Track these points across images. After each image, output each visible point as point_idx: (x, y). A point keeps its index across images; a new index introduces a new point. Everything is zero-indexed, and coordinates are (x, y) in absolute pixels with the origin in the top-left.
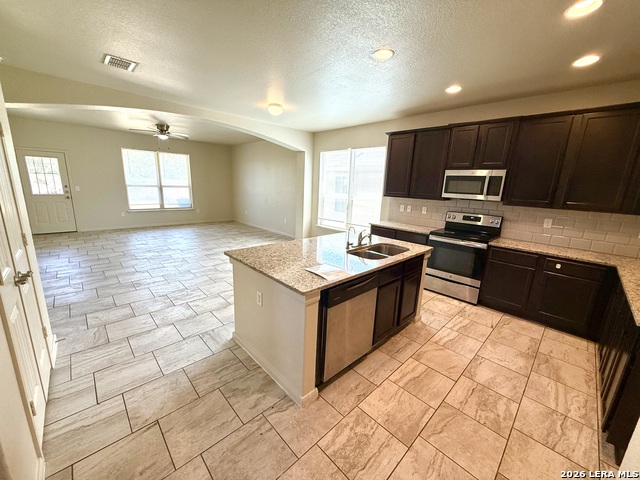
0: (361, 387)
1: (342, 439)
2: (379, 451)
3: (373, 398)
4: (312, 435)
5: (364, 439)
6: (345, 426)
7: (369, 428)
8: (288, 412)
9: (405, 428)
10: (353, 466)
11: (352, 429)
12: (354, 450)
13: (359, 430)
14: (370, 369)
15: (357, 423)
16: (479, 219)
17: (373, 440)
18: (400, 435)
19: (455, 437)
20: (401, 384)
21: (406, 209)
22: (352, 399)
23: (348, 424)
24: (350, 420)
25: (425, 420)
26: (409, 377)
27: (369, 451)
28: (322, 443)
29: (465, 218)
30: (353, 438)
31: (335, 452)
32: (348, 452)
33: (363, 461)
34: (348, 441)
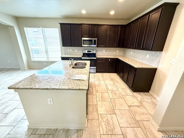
0: (94, 108)
1: (104, 126)
2: (113, 121)
3: (99, 109)
4: (97, 133)
5: (107, 121)
6: (101, 122)
7: (106, 117)
8: (84, 134)
9: (111, 110)
10: (112, 131)
11: (103, 121)
12: (109, 126)
13: (104, 120)
14: (91, 101)
15: (102, 119)
16: (91, 52)
17: (109, 119)
18: (111, 113)
19: (118, 104)
20: (101, 100)
21: (70, 50)
22: (95, 113)
23: (101, 121)
24: (100, 119)
25: (112, 105)
26: (100, 97)
27: (111, 123)
28: (101, 133)
29: (88, 51)
30: (105, 123)
31: (106, 132)
32: (108, 128)
33: (112, 127)
34: (105, 125)
